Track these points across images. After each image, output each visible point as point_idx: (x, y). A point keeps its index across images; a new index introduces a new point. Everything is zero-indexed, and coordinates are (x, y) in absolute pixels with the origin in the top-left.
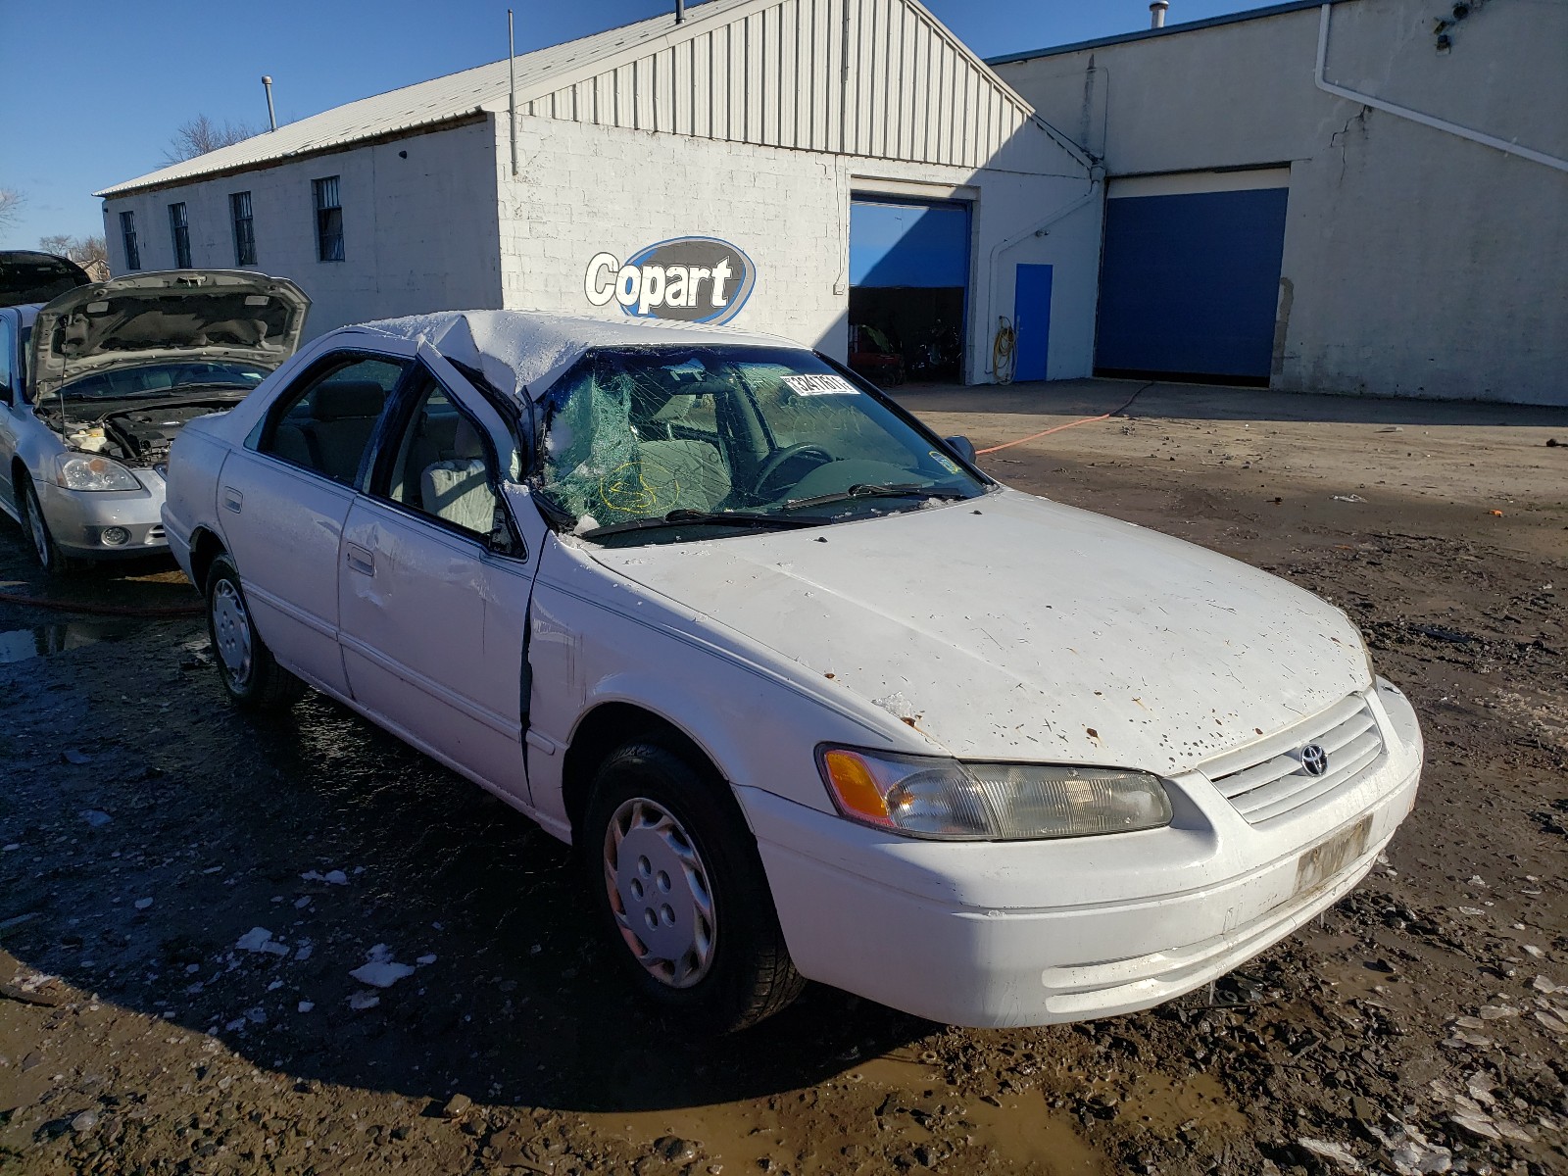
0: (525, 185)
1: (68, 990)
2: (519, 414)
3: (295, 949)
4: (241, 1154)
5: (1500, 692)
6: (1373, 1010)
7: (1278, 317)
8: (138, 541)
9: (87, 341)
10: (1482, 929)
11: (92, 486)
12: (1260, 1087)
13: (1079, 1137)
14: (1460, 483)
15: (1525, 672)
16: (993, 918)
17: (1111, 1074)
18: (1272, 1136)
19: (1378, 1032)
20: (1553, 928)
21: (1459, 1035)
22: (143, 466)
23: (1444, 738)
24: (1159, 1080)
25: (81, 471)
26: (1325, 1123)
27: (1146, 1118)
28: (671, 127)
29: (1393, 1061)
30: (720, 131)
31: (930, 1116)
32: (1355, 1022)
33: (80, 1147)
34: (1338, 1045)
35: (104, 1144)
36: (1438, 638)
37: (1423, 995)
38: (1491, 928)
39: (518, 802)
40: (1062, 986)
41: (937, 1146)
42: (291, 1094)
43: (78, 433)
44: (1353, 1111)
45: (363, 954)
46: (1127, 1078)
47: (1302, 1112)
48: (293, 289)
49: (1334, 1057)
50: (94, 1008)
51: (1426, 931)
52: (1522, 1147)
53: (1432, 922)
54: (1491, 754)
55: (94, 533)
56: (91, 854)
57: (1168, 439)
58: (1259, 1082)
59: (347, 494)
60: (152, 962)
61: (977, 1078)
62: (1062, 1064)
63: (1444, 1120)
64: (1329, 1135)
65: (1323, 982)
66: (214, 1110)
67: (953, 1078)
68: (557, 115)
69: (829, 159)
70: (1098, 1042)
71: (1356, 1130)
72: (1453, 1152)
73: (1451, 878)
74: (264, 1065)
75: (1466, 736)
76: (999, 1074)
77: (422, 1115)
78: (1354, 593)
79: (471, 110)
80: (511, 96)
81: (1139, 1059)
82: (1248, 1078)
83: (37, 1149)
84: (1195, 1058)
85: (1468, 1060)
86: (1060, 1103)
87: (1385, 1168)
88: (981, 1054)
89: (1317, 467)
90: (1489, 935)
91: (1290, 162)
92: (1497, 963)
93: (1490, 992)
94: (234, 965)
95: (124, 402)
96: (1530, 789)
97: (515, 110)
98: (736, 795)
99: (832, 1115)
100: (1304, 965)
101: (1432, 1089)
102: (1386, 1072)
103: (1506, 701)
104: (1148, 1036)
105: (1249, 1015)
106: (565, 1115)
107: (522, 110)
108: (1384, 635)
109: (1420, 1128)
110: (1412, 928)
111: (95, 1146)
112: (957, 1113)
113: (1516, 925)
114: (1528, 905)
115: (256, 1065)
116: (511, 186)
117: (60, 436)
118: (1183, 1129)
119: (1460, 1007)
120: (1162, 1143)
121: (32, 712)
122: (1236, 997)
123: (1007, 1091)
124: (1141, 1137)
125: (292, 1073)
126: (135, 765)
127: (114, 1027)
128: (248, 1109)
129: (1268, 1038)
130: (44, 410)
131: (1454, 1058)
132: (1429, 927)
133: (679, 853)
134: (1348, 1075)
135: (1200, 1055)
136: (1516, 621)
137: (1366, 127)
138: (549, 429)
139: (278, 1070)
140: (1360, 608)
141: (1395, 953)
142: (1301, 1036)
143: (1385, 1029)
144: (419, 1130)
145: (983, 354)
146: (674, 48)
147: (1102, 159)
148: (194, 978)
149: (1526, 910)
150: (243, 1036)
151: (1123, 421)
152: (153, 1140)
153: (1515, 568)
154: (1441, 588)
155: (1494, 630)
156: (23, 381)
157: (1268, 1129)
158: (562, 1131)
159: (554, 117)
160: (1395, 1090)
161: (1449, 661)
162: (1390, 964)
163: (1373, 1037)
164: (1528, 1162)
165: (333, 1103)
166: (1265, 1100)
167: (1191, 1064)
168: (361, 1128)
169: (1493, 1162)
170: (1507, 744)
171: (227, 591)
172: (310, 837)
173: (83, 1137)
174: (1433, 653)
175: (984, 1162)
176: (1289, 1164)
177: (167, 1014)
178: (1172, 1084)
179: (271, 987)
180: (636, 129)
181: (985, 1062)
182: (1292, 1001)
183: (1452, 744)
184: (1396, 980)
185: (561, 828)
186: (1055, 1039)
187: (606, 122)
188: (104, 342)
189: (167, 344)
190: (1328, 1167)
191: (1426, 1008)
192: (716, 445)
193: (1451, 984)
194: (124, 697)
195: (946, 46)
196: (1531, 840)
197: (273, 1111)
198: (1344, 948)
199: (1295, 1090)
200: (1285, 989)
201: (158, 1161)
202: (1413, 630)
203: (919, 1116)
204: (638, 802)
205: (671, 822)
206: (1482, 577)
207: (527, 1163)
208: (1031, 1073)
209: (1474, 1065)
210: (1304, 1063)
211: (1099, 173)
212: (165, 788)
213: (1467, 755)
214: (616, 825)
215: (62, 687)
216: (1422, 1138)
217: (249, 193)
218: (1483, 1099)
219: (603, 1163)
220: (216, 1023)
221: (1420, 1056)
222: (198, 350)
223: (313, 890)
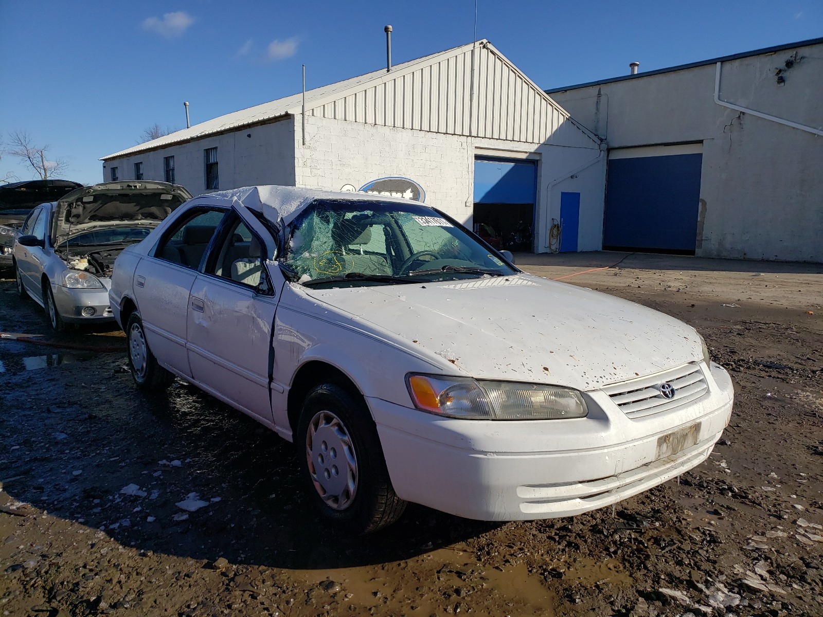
0: (308, 150)
1: (33, 509)
2: (279, 231)
3: (150, 494)
4: (106, 580)
5: (799, 391)
6: (708, 532)
7: (699, 219)
8: (100, 314)
9: (82, 216)
10: (773, 497)
11: (79, 286)
12: (642, 564)
13: (543, 586)
14: (792, 299)
15: (814, 383)
16: (490, 457)
17: (563, 558)
18: (645, 588)
19: (709, 542)
20: (812, 497)
21: (753, 544)
22: (105, 277)
23: (766, 411)
24: (589, 561)
25: (74, 279)
26: (674, 581)
27: (580, 578)
28: (383, 122)
29: (715, 555)
30: (408, 125)
31: (465, 574)
32: (697, 537)
33: (26, 575)
34: (687, 546)
35: (38, 574)
36: (769, 367)
37: (736, 526)
38: (778, 497)
39: (266, 422)
40: (528, 497)
41: (467, 588)
42: (137, 557)
43: (75, 261)
44: (690, 577)
45: (184, 497)
46: (572, 560)
47: (663, 577)
48: (184, 191)
49: (684, 552)
50: (43, 517)
51: (742, 497)
52: (780, 596)
53: (745, 493)
54: (790, 419)
55: (78, 310)
56: (55, 451)
57: (638, 278)
58: (642, 562)
59: (194, 274)
60: (77, 497)
61: (493, 558)
62: (538, 553)
63: (739, 582)
64: (676, 587)
65: (683, 519)
66: (96, 561)
67: (480, 558)
68: (326, 116)
69: (463, 139)
70: (559, 544)
71: (691, 585)
72: (742, 597)
73: (760, 474)
74: (125, 544)
75: (778, 411)
76: (504, 557)
77: (202, 567)
78: (727, 346)
79: (283, 113)
80: (303, 106)
81: (580, 552)
82: (636, 561)
83: (4, 575)
84: (609, 552)
85: (756, 556)
86: (535, 570)
87: (703, 603)
88: (496, 547)
89: (716, 291)
90: (776, 500)
91: (703, 140)
92: (779, 512)
93: (773, 525)
94: (119, 500)
95: (98, 247)
96: (808, 435)
97: (305, 113)
98: (366, 401)
99: (414, 573)
100: (675, 511)
101: (735, 568)
102: (711, 560)
103: (802, 396)
104: (586, 541)
105: (641, 533)
106: (275, 570)
107: (308, 113)
108: (740, 365)
109: (725, 585)
110: (735, 496)
111: (34, 575)
112: (480, 574)
113: (791, 496)
114: (800, 487)
115: (121, 544)
116: (302, 151)
117: (65, 262)
118: (598, 583)
119: (756, 532)
120: (586, 589)
121: (37, 390)
122: (635, 524)
123: (508, 564)
124: (575, 587)
125: (138, 547)
126: (83, 413)
127: (53, 525)
128: (114, 562)
129: (650, 543)
130: (59, 251)
131: (749, 555)
132: (744, 495)
133: (341, 437)
134: (690, 561)
135: (612, 550)
136: (813, 360)
137: (742, 122)
138: (292, 237)
139: (132, 547)
140: (729, 354)
141: (724, 507)
142: (668, 543)
143: (714, 540)
144: (199, 574)
145: (544, 237)
146: (385, 83)
147: (606, 139)
148: (97, 506)
149: (798, 489)
150: (116, 531)
151: (616, 270)
152: (63, 572)
153: (816, 338)
154: (774, 346)
155: (800, 364)
156: (50, 236)
157: (644, 584)
158: (273, 576)
159: (324, 116)
160: (714, 568)
161: (774, 377)
162: (720, 512)
163: (706, 545)
164: (782, 602)
165: (158, 562)
166: (644, 571)
167: (607, 554)
168: (170, 572)
169: (763, 602)
170: (800, 415)
171: (137, 329)
172: (166, 446)
173: (28, 571)
174: (766, 374)
175: (490, 595)
176: (652, 600)
177: (80, 520)
178: (596, 563)
179: (135, 510)
180: (366, 123)
181: (498, 551)
182: (665, 528)
183: (770, 414)
184: (723, 519)
185: (287, 434)
186: (536, 542)
187: (351, 119)
188: (91, 217)
189: (122, 218)
190: (673, 601)
191: (737, 532)
192: (386, 258)
193: (752, 521)
194: (83, 384)
195: (524, 83)
196: (806, 458)
197: (127, 564)
198: (697, 505)
199: (660, 566)
200: (662, 521)
201: (63, 582)
202: (755, 363)
203: (459, 574)
204: (322, 413)
205: (337, 421)
206: (798, 341)
207: (251, 589)
208: (521, 556)
209: (759, 558)
210: (667, 555)
211: (604, 146)
212: (96, 423)
213: (777, 420)
214: (312, 427)
215: (53, 380)
216: (726, 591)
217: (173, 156)
218: (763, 574)
219: (291, 591)
220: (104, 525)
221: (730, 553)
222: (136, 222)
223: (163, 469)
